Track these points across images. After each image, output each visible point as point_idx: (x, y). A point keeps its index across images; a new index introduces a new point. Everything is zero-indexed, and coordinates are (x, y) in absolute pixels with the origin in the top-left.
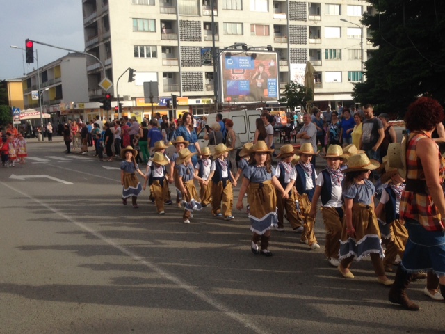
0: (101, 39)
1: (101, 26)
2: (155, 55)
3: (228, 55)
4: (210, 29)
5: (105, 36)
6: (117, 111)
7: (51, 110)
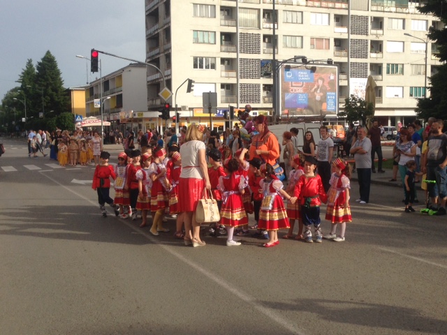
0: (162, 50)
1: (162, 38)
2: (213, 66)
3: (288, 68)
4: (269, 42)
5: (166, 47)
6: (174, 121)
7: (112, 118)
